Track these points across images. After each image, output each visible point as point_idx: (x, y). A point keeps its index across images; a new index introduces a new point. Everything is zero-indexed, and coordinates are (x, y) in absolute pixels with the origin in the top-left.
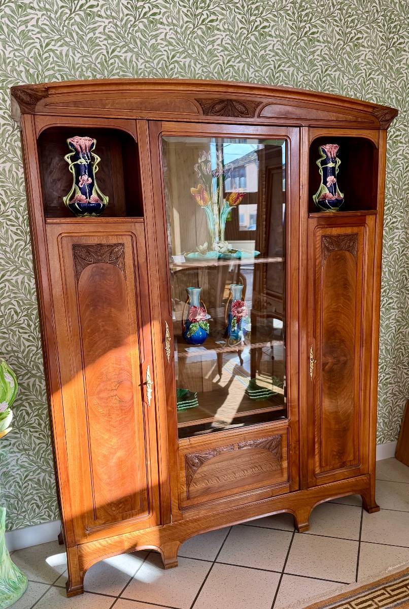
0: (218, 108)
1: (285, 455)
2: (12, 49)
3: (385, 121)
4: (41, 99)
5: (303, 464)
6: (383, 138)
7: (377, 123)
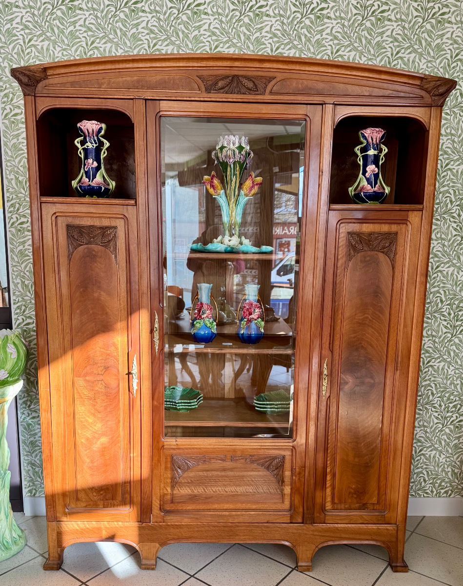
0: (221, 84)
1: (287, 480)
2: (61, 49)
3: (438, 95)
4: (40, 80)
5: (308, 494)
6: (436, 117)
7: (428, 99)
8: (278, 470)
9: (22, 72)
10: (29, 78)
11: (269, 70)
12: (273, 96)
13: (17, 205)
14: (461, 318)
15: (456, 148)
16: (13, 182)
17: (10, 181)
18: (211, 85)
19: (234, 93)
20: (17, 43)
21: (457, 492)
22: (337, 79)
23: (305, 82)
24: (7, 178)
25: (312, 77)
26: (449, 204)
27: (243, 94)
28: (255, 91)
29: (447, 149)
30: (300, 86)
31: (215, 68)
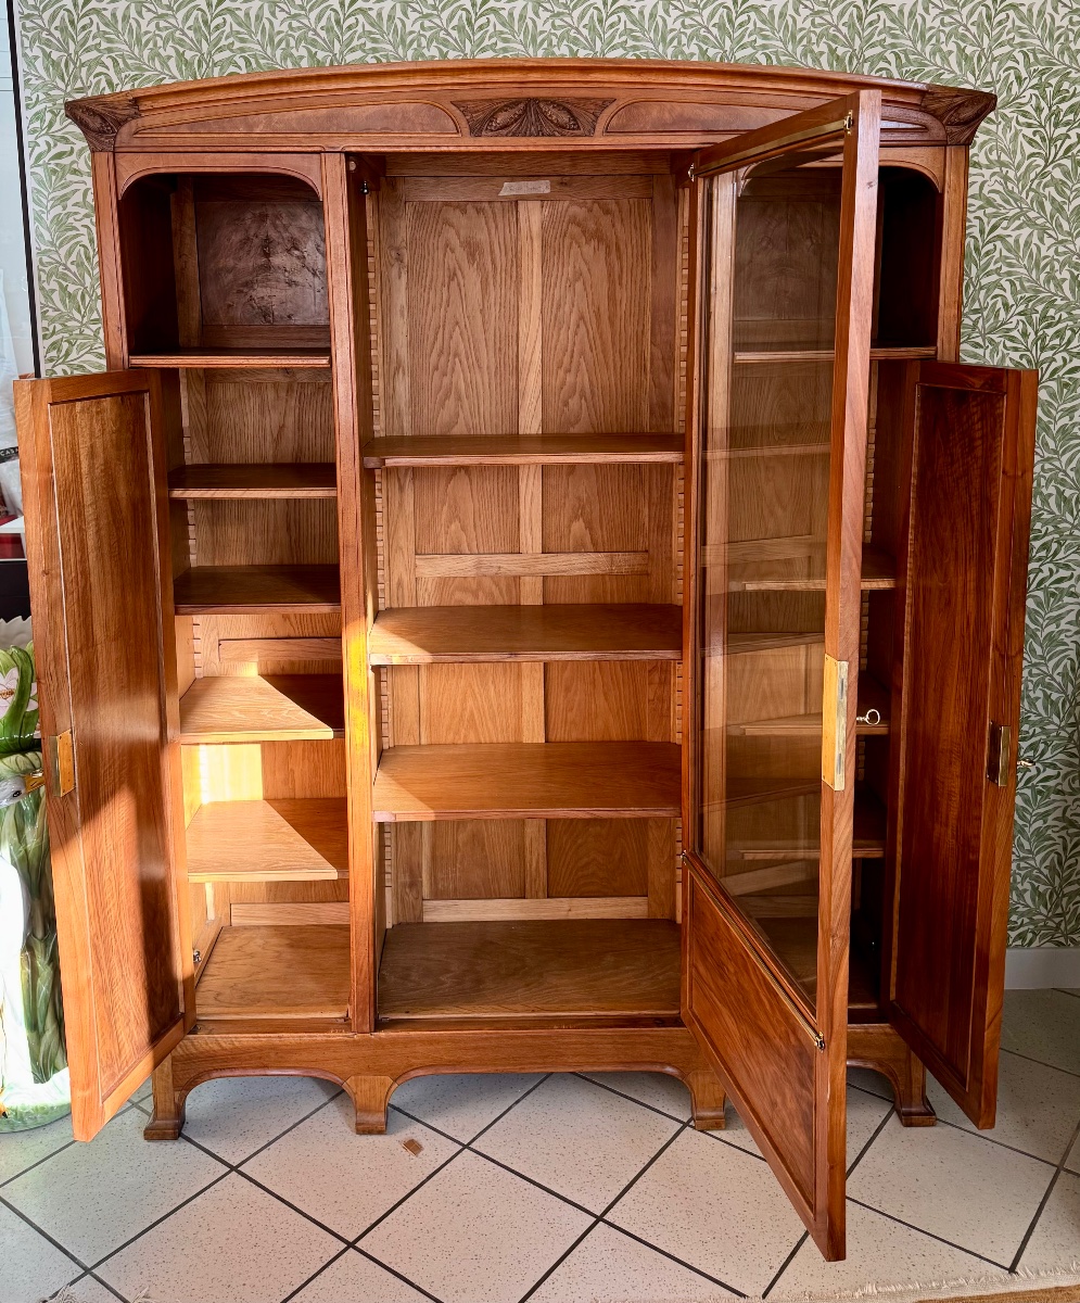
0: (501, 118)
3: (958, 124)
4: (126, 121)
6: (958, 168)
7: (937, 130)
9: (88, 109)
10: (103, 119)
11: (601, 85)
12: (610, 139)
13: (65, 346)
14: (1038, 555)
15: (1012, 192)
16: (56, 297)
17: (48, 296)
18: (482, 122)
19: (530, 136)
20: (61, 7)
21: (1045, 936)
22: (745, 98)
23: (678, 108)
24: (42, 289)
25: (691, 97)
26: (1002, 313)
27: (549, 136)
28: (574, 129)
29: (993, 195)
30: (667, 115)
31: (488, 86)
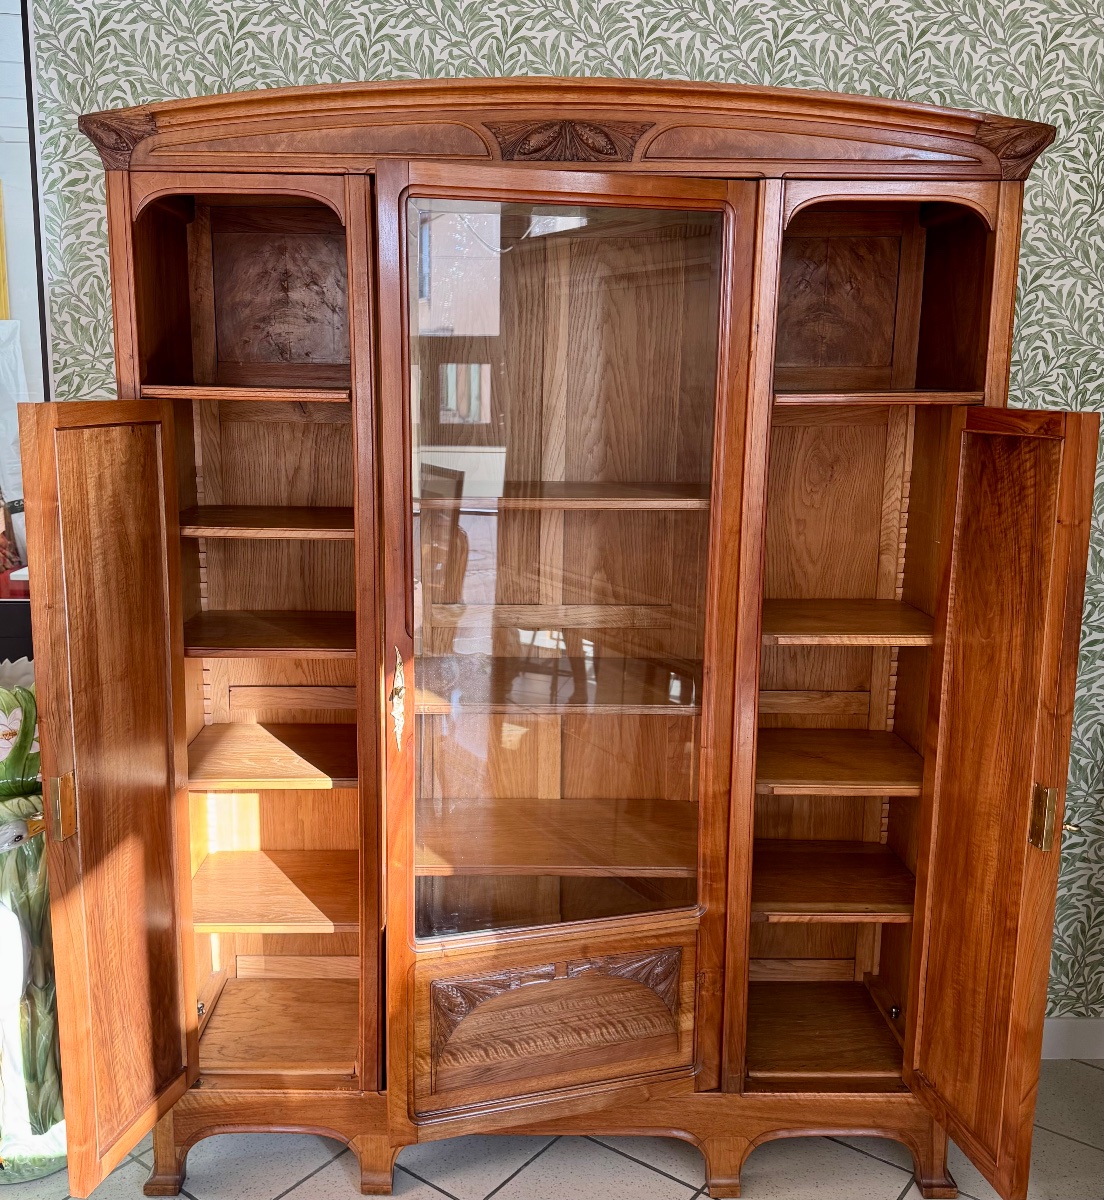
0: (535, 141)
1: (687, 999)
3: (1014, 157)
4: (142, 138)
5: (731, 1028)
6: (1011, 203)
7: (992, 164)
8: (668, 981)
9: (103, 124)
10: (118, 134)
11: (641, 108)
12: (649, 165)
13: (77, 380)
15: (1057, 240)
17: (59, 328)
18: (515, 144)
19: (565, 160)
20: (77, 28)
22: (791, 126)
23: (721, 133)
24: (54, 320)
25: (736, 122)
27: (585, 160)
28: (611, 154)
29: (1035, 243)
30: (709, 142)
31: (521, 107)
